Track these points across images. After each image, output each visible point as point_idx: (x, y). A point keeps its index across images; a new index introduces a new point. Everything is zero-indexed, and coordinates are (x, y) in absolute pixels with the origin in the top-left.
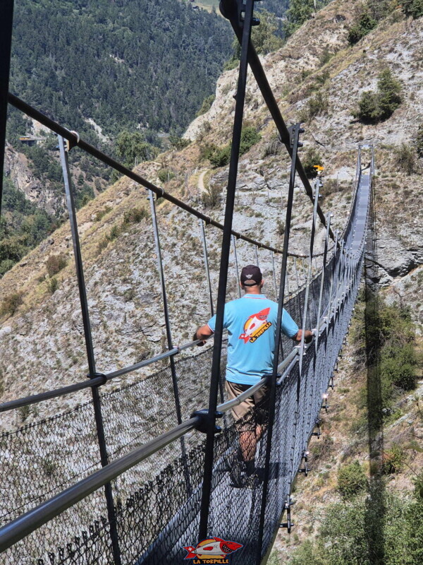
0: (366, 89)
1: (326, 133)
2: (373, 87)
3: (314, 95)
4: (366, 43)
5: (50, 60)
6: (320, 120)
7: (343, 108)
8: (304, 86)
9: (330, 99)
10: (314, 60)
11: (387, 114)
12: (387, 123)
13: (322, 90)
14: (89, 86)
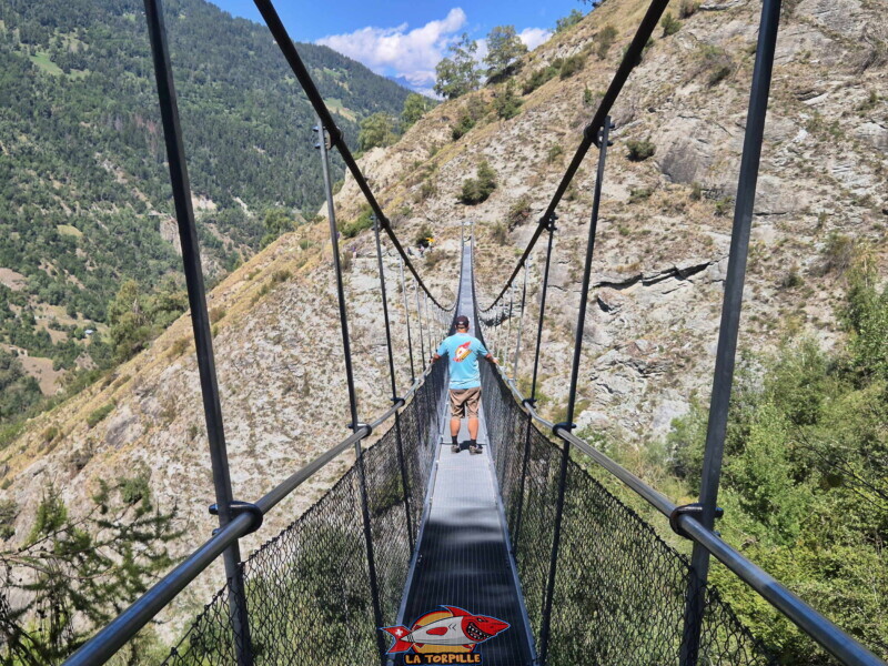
0: (468, 177)
1: (436, 212)
2: (474, 175)
3: (425, 182)
4: (467, 139)
5: (205, 150)
6: (430, 202)
7: (449, 192)
8: (417, 174)
9: (439, 184)
10: (424, 153)
11: (484, 197)
12: (485, 204)
13: (432, 177)
14: (237, 171)
